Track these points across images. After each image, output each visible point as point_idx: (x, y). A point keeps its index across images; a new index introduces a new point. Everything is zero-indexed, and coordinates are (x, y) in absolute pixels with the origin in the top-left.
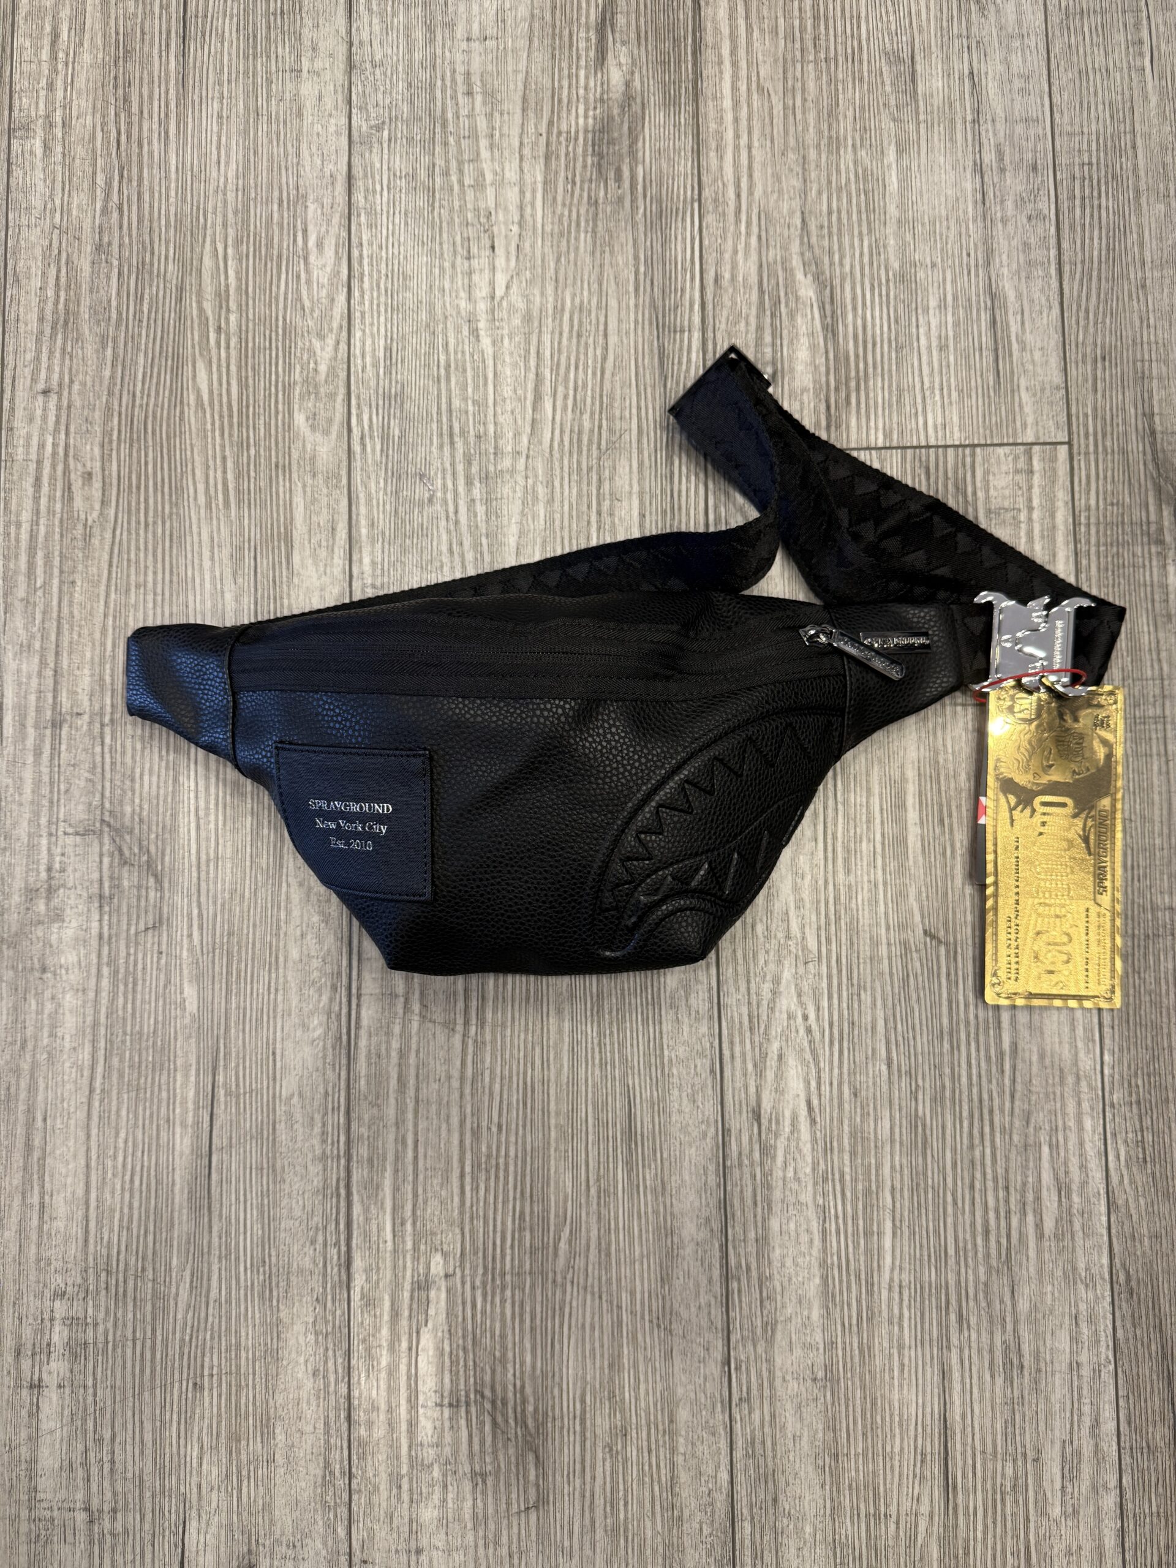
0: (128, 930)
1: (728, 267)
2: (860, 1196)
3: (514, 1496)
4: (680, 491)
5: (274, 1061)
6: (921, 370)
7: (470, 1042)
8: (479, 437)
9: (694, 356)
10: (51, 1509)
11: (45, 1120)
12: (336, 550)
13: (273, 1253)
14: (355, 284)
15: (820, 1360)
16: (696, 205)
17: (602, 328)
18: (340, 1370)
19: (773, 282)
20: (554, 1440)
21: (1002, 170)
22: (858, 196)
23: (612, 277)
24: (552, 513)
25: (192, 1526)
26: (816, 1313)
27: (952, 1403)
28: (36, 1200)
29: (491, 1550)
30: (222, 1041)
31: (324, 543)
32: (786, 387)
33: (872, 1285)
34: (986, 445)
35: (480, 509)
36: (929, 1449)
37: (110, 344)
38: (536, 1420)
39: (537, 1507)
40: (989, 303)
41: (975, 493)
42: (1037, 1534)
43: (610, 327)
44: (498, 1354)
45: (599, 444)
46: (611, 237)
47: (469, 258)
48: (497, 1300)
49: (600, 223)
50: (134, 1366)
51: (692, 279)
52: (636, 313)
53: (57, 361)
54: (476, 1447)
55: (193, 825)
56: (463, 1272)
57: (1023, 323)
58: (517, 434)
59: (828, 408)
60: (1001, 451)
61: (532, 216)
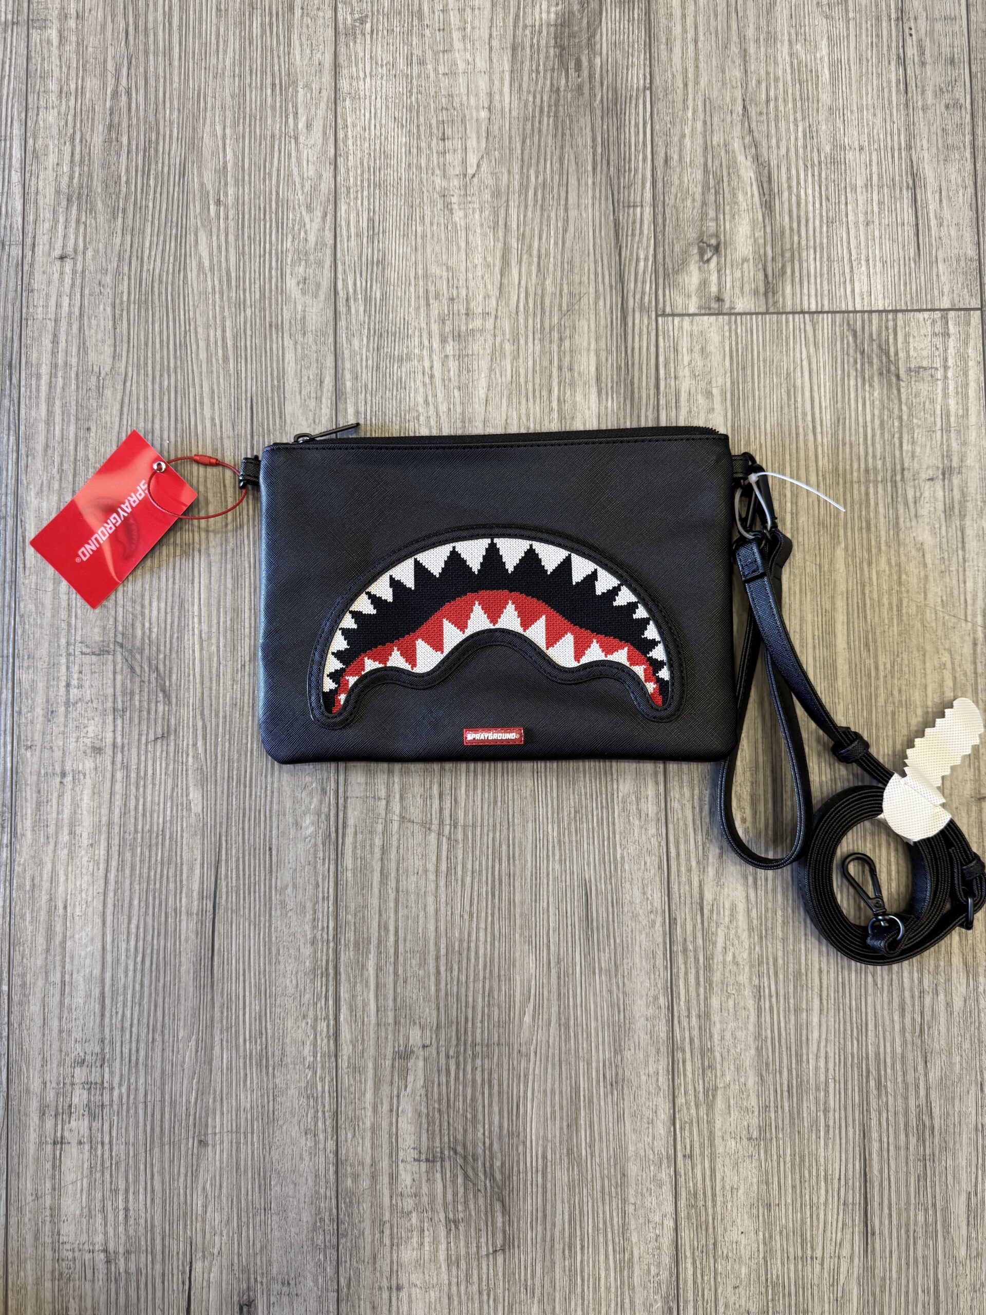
0: (139, 740)
1: (677, 149)
2: (791, 977)
3: (483, 1240)
4: (633, 349)
5: (271, 855)
6: (849, 243)
7: (445, 840)
8: (452, 299)
9: (646, 227)
10: (73, 1250)
11: (65, 907)
12: (324, 400)
13: (269, 1026)
14: (340, 161)
15: (754, 1122)
16: (648, 92)
17: (563, 202)
18: (329, 1130)
19: (717, 163)
20: (518, 1191)
21: (923, 64)
22: (794, 86)
23: (572, 157)
24: (518, 368)
25: (198, 1266)
26: (752, 1080)
27: (871, 1159)
28: (56, 977)
29: (463, 1288)
30: (224, 838)
31: (313, 395)
32: (729, 257)
33: (801, 1056)
34: (907, 311)
35: (453, 365)
36: (850, 1200)
37: (120, 215)
38: (502, 1173)
39: (503, 1250)
40: (911, 183)
41: (896, 354)
42: (945, 1273)
43: (570, 201)
44: (469, 1116)
45: (560, 306)
46: (571, 122)
47: (444, 140)
48: (469, 1068)
49: (561, 109)
50: (145, 1125)
51: (644, 160)
52: (594, 190)
53: (72, 230)
54: (450, 1197)
55: (197, 647)
56: (438, 1043)
57: (941, 201)
58: (487, 297)
59: (766, 276)
60: (920, 316)
61: (501, 101)
